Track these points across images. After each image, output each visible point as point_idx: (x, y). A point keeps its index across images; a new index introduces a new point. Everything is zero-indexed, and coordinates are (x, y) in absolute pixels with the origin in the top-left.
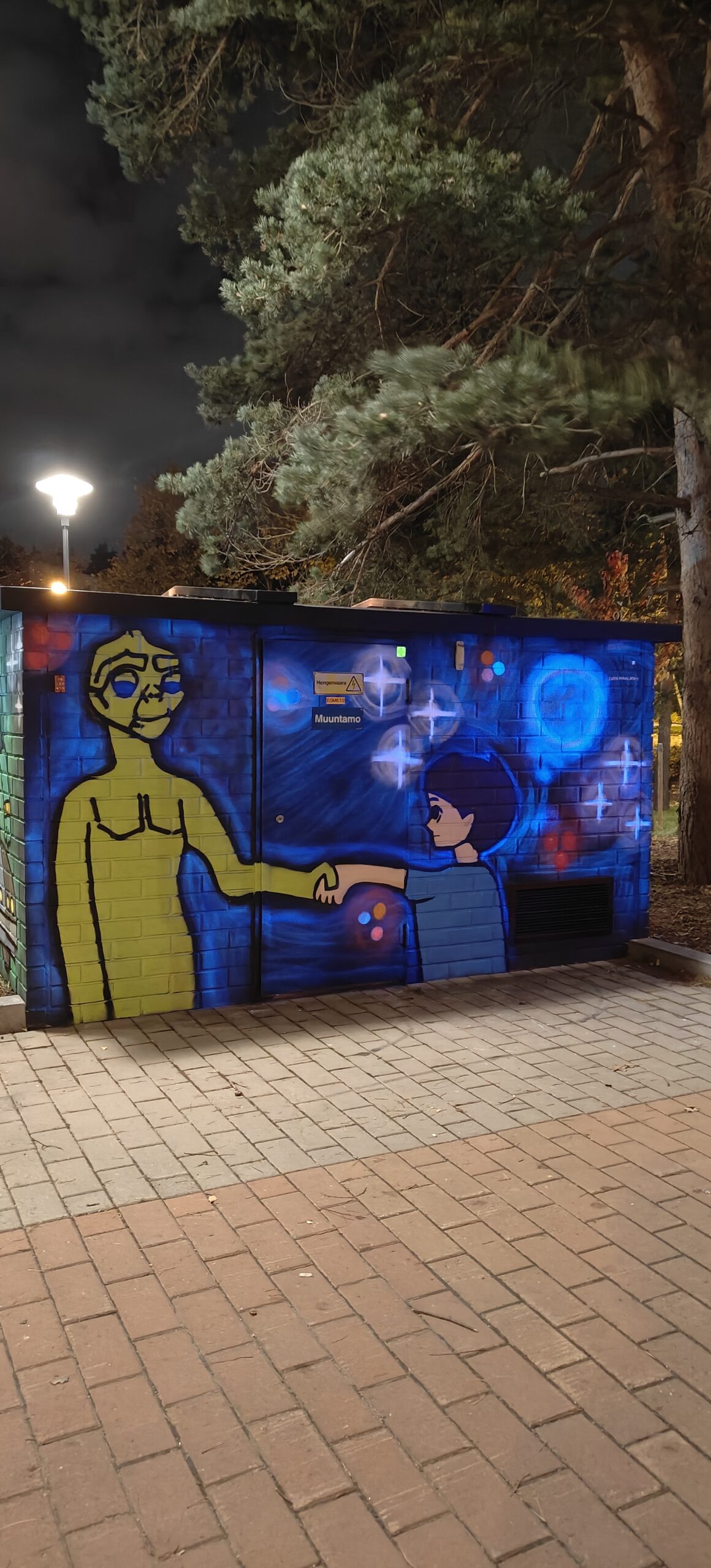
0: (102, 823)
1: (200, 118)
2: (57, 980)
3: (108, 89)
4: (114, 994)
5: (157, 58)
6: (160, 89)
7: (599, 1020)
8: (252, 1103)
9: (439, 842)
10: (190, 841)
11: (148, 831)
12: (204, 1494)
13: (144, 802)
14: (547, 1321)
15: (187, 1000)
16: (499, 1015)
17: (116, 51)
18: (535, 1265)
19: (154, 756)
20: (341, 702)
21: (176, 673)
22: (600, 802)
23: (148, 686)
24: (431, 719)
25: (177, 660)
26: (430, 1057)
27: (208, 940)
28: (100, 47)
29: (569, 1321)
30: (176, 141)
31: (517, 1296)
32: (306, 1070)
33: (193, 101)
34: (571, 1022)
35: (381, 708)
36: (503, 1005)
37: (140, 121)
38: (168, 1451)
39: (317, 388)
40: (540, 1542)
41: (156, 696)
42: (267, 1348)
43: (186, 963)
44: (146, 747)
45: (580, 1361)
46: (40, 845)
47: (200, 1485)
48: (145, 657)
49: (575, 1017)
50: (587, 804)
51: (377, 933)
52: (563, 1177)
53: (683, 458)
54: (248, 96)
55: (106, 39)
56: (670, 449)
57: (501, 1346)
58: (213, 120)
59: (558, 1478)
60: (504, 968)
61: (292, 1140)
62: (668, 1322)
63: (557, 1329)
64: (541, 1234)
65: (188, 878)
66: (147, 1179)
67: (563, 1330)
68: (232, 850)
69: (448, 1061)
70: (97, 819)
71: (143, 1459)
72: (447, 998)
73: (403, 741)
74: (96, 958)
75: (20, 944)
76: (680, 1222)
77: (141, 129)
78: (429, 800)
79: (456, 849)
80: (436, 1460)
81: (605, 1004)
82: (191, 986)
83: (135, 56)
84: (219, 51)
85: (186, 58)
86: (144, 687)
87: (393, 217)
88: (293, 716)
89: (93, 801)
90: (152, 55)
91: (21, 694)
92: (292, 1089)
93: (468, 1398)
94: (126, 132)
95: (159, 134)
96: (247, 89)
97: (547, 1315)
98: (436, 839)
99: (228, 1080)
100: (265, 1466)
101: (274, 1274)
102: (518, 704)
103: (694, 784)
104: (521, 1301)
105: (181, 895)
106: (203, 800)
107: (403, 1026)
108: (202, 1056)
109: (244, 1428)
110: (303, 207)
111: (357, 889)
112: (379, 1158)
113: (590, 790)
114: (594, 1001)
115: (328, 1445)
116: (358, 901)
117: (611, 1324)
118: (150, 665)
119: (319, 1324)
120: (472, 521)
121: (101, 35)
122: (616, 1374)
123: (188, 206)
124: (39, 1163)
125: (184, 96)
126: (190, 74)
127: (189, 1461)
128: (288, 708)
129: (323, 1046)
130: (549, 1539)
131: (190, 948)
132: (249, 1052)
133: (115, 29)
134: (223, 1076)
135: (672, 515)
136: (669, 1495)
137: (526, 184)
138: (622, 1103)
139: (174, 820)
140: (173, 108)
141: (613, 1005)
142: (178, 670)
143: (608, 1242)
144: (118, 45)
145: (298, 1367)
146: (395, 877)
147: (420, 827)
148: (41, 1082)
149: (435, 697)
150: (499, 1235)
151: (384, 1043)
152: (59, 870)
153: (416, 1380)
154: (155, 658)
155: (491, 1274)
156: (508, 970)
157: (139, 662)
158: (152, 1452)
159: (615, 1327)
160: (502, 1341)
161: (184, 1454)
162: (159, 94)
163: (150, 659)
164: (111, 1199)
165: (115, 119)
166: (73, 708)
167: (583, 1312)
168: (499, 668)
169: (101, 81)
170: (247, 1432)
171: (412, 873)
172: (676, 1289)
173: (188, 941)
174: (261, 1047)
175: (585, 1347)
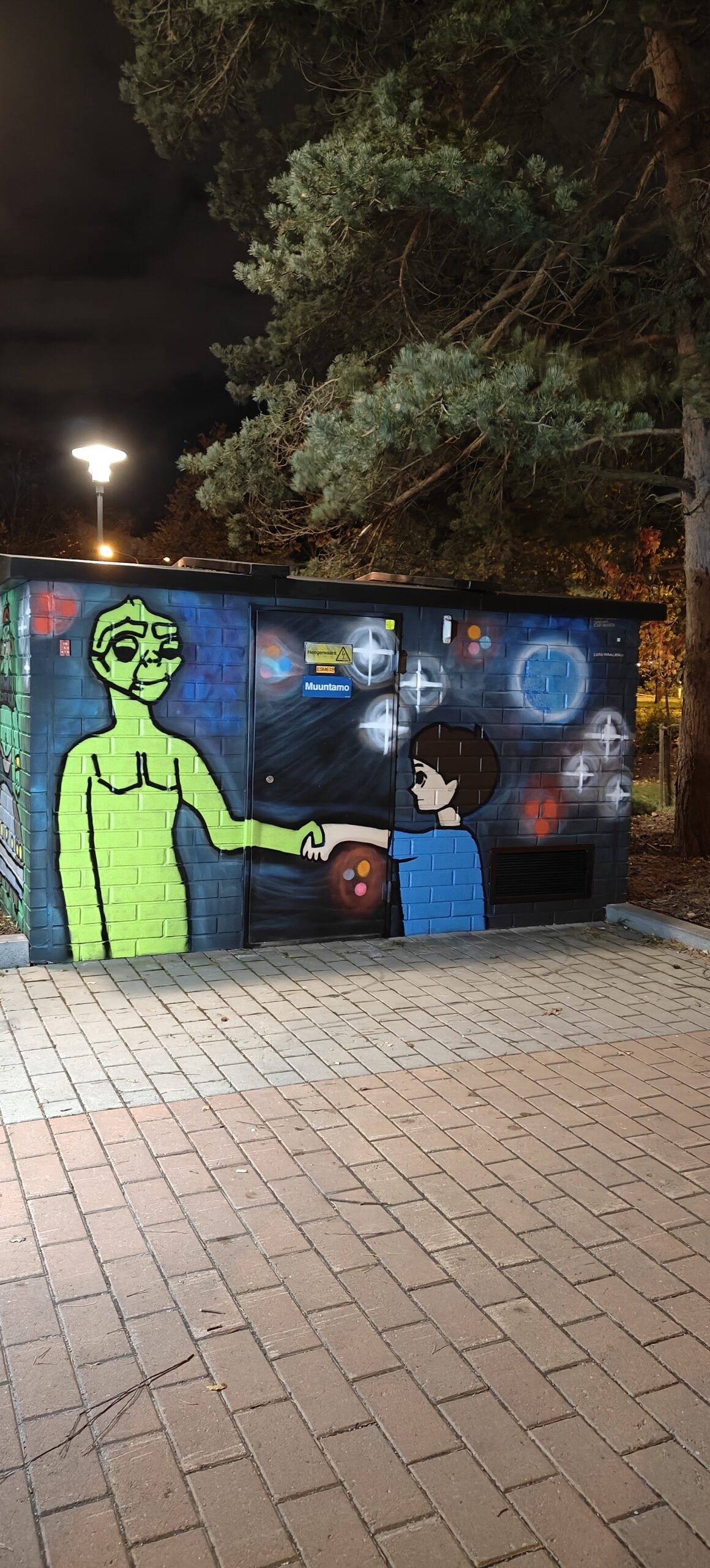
0: (102, 777)
1: (229, 97)
2: (60, 922)
3: (139, 68)
4: (111, 936)
5: (187, 38)
6: (189, 69)
7: (561, 975)
8: (223, 1033)
9: (423, 806)
10: (185, 798)
11: (145, 787)
12: (123, 1325)
13: (142, 759)
14: (443, 1214)
15: (179, 944)
16: (468, 967)
17: (147, 32)
18: (444, 1171)
19: (152, 717)
20: (331, 670)
21: (173, 639)
22: (582, 773)
23: (147, 652)
24: (418, 689)
25: (175, 628)
26: (393, 1000)
27: (199, 890)
28: (131, 28)
29: (462, 1215)
30: (206, 119)
31: (422, 1195)
32: (279, 1008)
33: (222, 79)
34: (534, 975)
35: (370, 677)
36: (474, 959)
37: (170, 100)
38: (99, 1294)
39: (331, 368)
40: (391, 1370)
41: (155, 661)
42: (196, 1224)
43: (179, 910)
44: (145, 709)
45: (463, 1245)
46: (44, 796)
47: (121, 1319)
48: (145, 625)
49: (537, 971)
50: (568, 774)
51: (360, 889)
52: (489, 1104)
53: (689, 439)
54: (274, 75)
55: (137, 21)
56: (677, 431)
57: (398, 1231)
58: (241, 99)
59: (420, 1326)
60: (483, 926)
61: (253, 1065)
62: (548, 1219)
63: (450, 1221)
64: (457, 1148)
65: (182, 832)
66: (117, 1092)
67: (455, 1222)
68: (224, 807)
69: (411, 1005)
70: (98, 774)
71: (78, 1299)
72: (423, 951)
73: (390, 710)
74: (95, 901)
75: (26, 887)
76: (584, 1143)
77: (170, 109)
78: (414, 766)
79: (439, 813)
80: (321, 1310)
81: (571, 960)
82: (184, 931)
83: (166, 37)
84: (247, 32)
85: (216, 38)
86: (143, 653)
87: (387, 206)
88: (284, 684)
89: (94, 757)
90: (181, 36)
91: (29, 657)
92: (263, 1023)
93: (359, 1267)
94: (156, 112)
95: (188, 113)
96: (274, 69)
97: (444, 1210)
98: (420, 803)
99: (205, 1014)
100: (177, 1307)
101: (214, 1169)
102: (504, 677)
103: (691, 760)
104: (424, 1198)
105: (175, 847)
106: (198, 759)
107: (376, 974)
108: (186, 993)
109: (165, 1281)
110: (303, 195)
111: (342, 848)
112: (328, 1082)
113: (574, 760)
114: (561, 958)
115: (232, 1296)
116: (343, 859)
117: (498, 1219)
118: (149, 632)
119: (245, 1208)
120: (494, 495)
121: (133, 17)
122: (490, 1256)
123: (216, 185)
124: (25, 1075)
125: (213, 76)
126: (219, 55)
127: (115, 1302)
128: (279, 676)
129: (298, 988)
130: (399, 1368)
131: (183, 896)
132: (230, 991)
133: (145, 11)
134: (202, 1010)
135: (678, 495)
136: (509, 1342)
137: (521, 173)
138: (561, 1045)
139: (169, 777)
140: (203, 87)
141: (578, 962)
142: (177, 637)
143: (514, 1157)
144: (148, 27)
145: (219, 1239)
146: (378, 837)
147: (404, 791)
148: (36, 1009)
149: (422, 669)
150: (419, 1147)
151: (355, 987)
152: (60, 819)
153: (318, 1253)
154: (154, 626)
155: (404, 1177)
156: (487, 928)
157: (139, 629)
158: (85, 1294)
159: (501, 1222)
160: (400, 1228)
161: (112, 1297)
162: (189, 73)
163: (150, 627)
164: (83, 1105)
165: (147, 98)
166: (77, 669)
167: (476, 1208)
168: (486, 642)
169: (133, 60)
170: (167, 1284)
171: (396, 834)
172: (563, 1194)
173: (182, 889)
174: (241, 987)
175: (470, 1235)
